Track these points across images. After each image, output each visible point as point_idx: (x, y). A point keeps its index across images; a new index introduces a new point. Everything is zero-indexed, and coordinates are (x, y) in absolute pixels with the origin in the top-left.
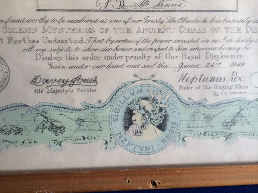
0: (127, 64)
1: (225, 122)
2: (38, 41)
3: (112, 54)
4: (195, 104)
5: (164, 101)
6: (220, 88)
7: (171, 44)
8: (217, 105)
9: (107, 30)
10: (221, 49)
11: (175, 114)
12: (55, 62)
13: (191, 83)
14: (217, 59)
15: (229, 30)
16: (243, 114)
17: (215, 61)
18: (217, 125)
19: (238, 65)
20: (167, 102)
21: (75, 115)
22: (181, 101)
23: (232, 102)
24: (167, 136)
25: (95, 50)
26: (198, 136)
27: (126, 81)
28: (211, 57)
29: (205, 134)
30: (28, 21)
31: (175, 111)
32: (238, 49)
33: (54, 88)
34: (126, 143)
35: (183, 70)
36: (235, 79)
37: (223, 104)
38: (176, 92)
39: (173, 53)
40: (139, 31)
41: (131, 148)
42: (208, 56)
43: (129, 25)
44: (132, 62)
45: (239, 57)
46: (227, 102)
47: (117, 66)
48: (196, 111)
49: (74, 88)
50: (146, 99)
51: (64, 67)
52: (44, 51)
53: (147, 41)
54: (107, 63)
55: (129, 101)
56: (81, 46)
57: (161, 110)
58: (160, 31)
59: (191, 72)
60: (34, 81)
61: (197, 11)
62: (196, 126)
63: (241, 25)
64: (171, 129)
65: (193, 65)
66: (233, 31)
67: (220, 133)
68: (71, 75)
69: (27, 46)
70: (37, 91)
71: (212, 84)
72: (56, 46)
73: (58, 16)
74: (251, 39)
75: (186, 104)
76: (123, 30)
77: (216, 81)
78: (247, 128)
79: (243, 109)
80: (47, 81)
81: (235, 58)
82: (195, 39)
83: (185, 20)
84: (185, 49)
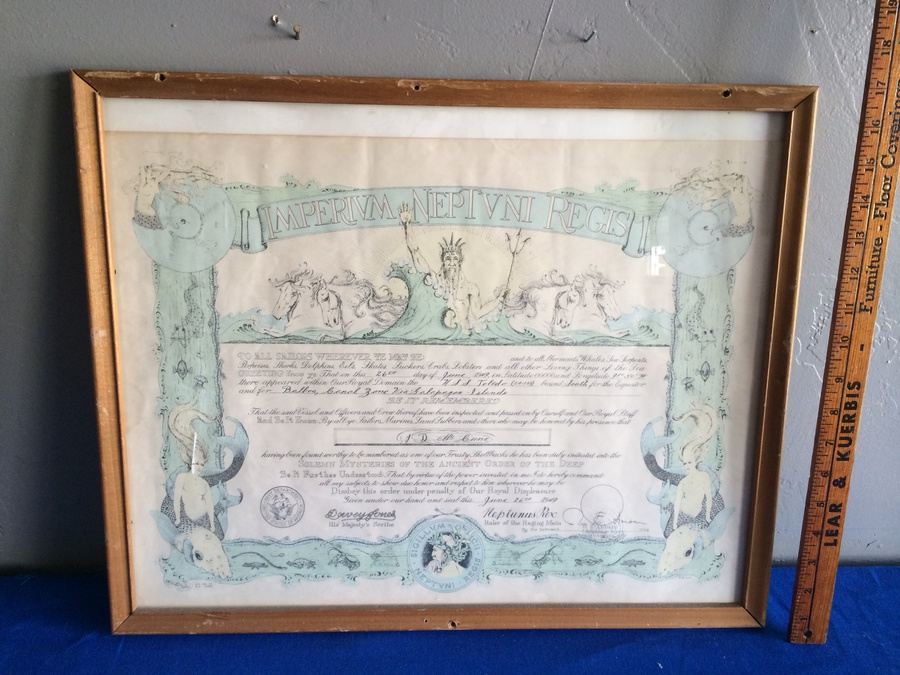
0: (428, 498)
1: (534, 560)
2: (335, 476)
3: (412, 488)
4: (501, 540)
5: (467, 537)
6: (529, 524)
7: (475, 479)
8: (525, 542)
9: (408, 464)
10: (531, 483)
11: (480, 551)
12: (352, 496)
13: (498, 518)
14: (526, 494)
15: (540, 465)
16: (555, 552)
17: (524, 496)
18: (526, 562)
19: (550, 501)
20: (471, 537)
21: (371, 550)
22: (486, 537)
23: (543, 539)
24: (470, 574)
25: (394, 484)
26: (504, 574)
27: (426, 515)
28: (520, 492)
29: (511, 572)
30: (326, 456)
31: (479, 548)
32: (551, 484)
33: (349, 522)
34: (425, 579)
35: (489, 505)
36: (546, 515)
37: (533, 541)
38: (480, 528)
39: (478, 487)
40: (442, 465)
41: (430, 585)
42: (517, 491)
43: (431, 459)
44: (432, 496)
45: (551, 492)
46: (537, 539)
47: (417, 501)
48: (503, 548)
49: (371, 522)
50: (448, 534)
51: (361, 501)
52: (340, 484)
53: (450, 475)
54: (406, 497)
55: (428, 537)
56: (380, 480)
57: (464, 546)
58: (465, 465)
59: (498, 507)
60: (329, 515)
61: (505, 445)
62: (503, 564)
63: (553, 459)
64: (474, 566)
65: (501, 499)
66: (545, 465)
67: (529, 572)
68: (367, 508)
69: (324, 480)
70: (332, 525)
71: (521, 520)
72: (353, 480)
73: (357, 450)
74: (565, 474)
75: (492, 540)
76: (425, 464)
77: (525, 516)
78: (559, 567)
79: (556, 546)
80: (342, 515)
81: (547, 493)
82: (504, 472)
83: (492, 454)
84: (492, 483)
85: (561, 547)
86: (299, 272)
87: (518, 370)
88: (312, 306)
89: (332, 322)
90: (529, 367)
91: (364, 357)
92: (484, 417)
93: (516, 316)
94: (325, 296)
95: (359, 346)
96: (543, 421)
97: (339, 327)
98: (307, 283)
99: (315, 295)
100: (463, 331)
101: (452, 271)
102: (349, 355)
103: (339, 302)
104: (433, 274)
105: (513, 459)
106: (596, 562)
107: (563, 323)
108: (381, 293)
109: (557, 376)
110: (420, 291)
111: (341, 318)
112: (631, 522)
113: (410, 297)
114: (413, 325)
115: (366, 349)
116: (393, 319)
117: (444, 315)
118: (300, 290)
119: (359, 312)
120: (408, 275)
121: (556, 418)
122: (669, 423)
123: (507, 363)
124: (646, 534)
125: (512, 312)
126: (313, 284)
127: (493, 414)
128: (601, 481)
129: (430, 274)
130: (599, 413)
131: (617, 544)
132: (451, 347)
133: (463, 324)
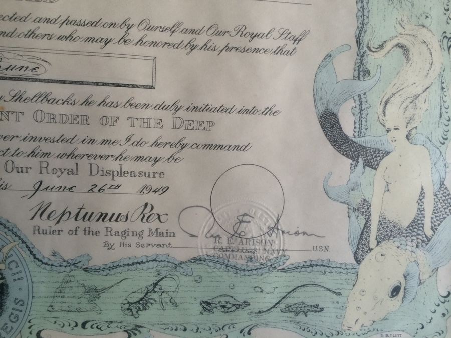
1: (126, 302)
4: (65, 264)
6: (117, 233)
7: (14, 145)
8: (110, 269)
10: (120, 157)
11: (23, 284)
13: (58, 222)
14: (111, 177)
15: (137, 123)
16: (164, 288)
17: (107, 180)
19: (155, 191)
20: (6, 258)
22: (35, 258)
23: (142, 262)
26: (70, 328)
28: (100, 172)
29: (84, 325)
31: (22, 278)
32: (156, 160)
35: (41, 197)
36: (149, 217)
37: (124, 266)
38: (24, 240)
39: (20, 162)
42: (94, 171)
45: (157, 175)
46: (131, 263)
48: (68, 279)
59: (57, 201)
61: (72, 82)
62: (67, 309)
63: (160, 114)
64: (12, 314)
65: (63, 186)
66: (145, 125)
67: (116, 325)
71: (101, 226)
74: (182, 143)
75: (46, 264)
77: (110, 220)
78: (172, 316)
79: (165, 277)
81: (149, 176)
82: (68, 136)
83: (45, 98)
84: (47, 154)
85: (176, 278)
92: (29, 26)
96: (141, 42)
105: (85, 110)
106: (237, 307)
112: (297, 233)
121: (165, 37)
122: (361, 56)
124: (324, 256)
127: (48, 20)
128: (246, 156)
130: (241, 31)
131: (275, 274)
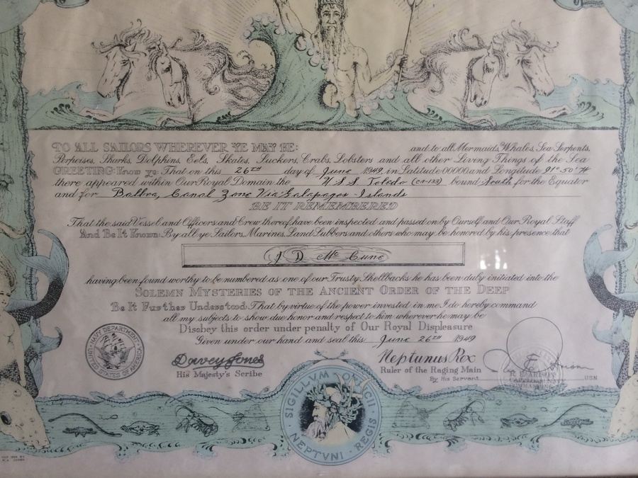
0: (306, 338)
1: (447, 420)
2: (183, 308)
3: (285, 324)
4: (403, 393)
5: (358, 389)
6: (439, 371)
7: (367, 311)
8: (435, 396)
9: (278, 291)
10: (440, 316)
11: (375, 408)
12: (207, 336)
13: (398, 364)
14: (434, 331)
15: (452, 291)
16: (474, 410)
17: (432, 333)
18: (436, 424)
19: (466, 340)
20: (363, 390)
21: (232, 409)
22: (383, 389)
23: (458, 391)
24: (363, 440)
25: (262, 319)
26: (408, 439)
27: (304, 360)
28: (427, 328)
29: (417, 437)
30: (171, 281)
31: (374, 404)
32: (466, 317)
33: (204, 371)
34: (304, 448)
35: (386, 346)
36: (462, 358)
37: (445, 394)
38: (375, 377)
39: (372, 322)
40: (323, 292)
41: (311, 455)
42: (422, 327)
43: (309, 284)
44: (312, 335)
45: (467, 328)
46: (449, 392)
47: (291, 341)
48: (405, 404)
49: (232, 370)
50: (334, 385)
51: (218, 342)
52: (191, 320)
53: (334, 306)
54: (278, 336)
55: (308, 389)
56: (243, 314)
57: (354, 401)
58: (354, 292)
59: (398, 349)
60: (177, 362)
61: (406, 265)
62: (406, 425)
63: (468, 283)
64: (368, 430)
65: (401, 338)
66: (458, 292)
67: (440, 436)
68: (226, 352)
69: (169, 314)
70: (180, 375)
71: (428, 366)
72: (208, 313)
73: (212, 273)
74: (485, 303)
75: (390, 393)
76: (301, 292)
77: (434, 361)
78: (480, 429)
79: (474, 401)
80: (194, 361)
81: (461, 329)
82: (404, 302)
83: (388, 277)
84: (389, 316)
85: (483, 402)
86: (131, 33)
87: (420, 164)
88: (149, 79)
89: (175, 101)
90: (435, 160)
91: (218, 148)
92: (377, 227)
93: (416, 91)
94: (166, 66)
95: (213, 132)
96: (454, 233)
97: (185, 107)
98: (141, 47)
99: (153, 63)
100: (348, 112)
101: (333, 30)
102: (199, 145)
103: (185, 73)
104: (307, 35)
105: (416, 284)
106: (529, 422)
107: (479, 100)
108: (240, 61)
109: (472, 172)
110: (290, 57)
111: (188, 95)
112: (573, 367)
113: (278, 66)
114: (282, 103)
115: (223, 136)
116: (256, 97)
117: (322, 91)
118: (133, 57)
119: (211, 87)
120: (275, 37)
121: (471, 228)
122: (620, 233)
123: (405, 155)
124: (593, 383)
125: (411, 86)
126: (150, 49)
127: (389, 223)
128: (534, 312)
129: (302, 35)
130: (528, 220)
131: (557, 397)
132: (331, 134)
133: (347, 102)
